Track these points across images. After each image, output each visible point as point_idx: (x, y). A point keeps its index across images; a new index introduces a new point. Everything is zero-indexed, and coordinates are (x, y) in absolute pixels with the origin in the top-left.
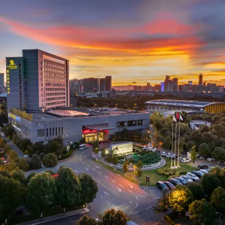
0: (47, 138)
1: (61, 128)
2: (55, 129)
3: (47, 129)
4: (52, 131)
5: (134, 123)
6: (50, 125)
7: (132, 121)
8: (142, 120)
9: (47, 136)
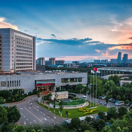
0: (8, 88)
1: (18, 81)
2: (14, 81)
3: (8, 82)
4: (12, 83)
5: (75, 80)
6: (10, 79)
7: (74, 79)
8: (81, 78)
9: (8, 86)
